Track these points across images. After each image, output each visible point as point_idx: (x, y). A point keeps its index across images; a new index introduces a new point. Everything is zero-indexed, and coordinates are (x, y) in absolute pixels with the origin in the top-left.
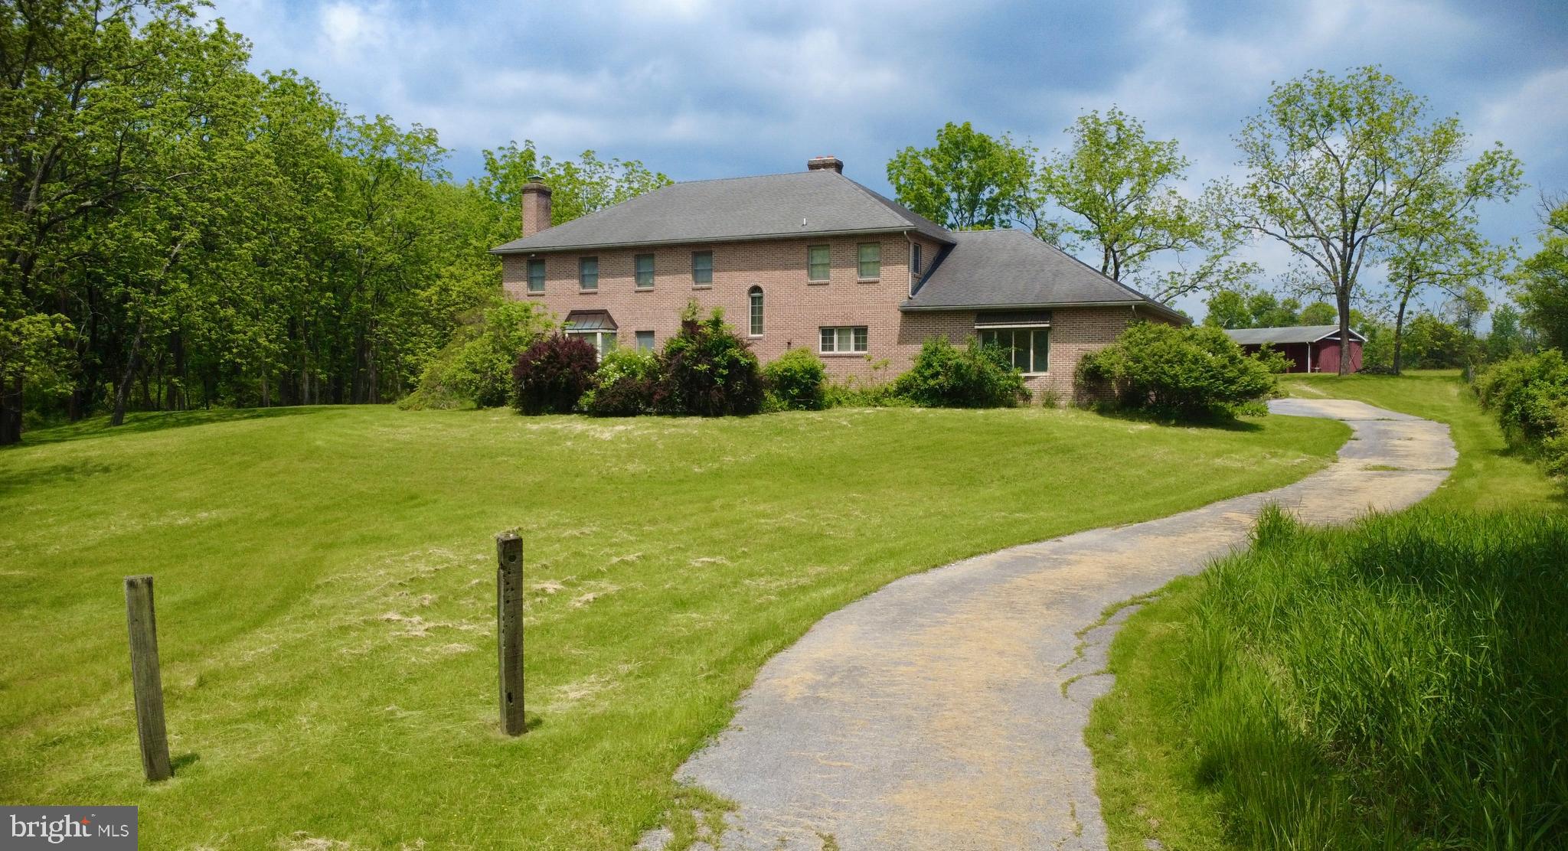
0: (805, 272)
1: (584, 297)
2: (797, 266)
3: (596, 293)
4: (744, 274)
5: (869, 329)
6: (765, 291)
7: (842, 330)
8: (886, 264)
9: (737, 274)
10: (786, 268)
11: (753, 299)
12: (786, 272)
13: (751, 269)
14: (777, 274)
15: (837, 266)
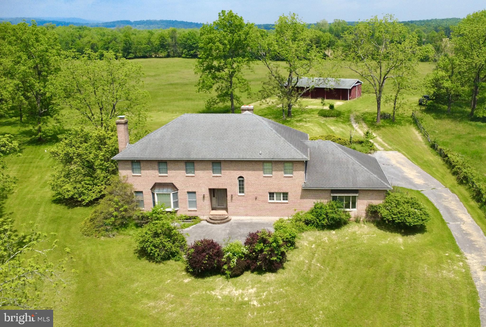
0: (262, 172)
1: (161, 178)
2: (259, 170)
3: (167, 176)
4: (236, 172)
5: (289, 193)
6: (245, 178)
7: (278, 194)
8: (296, 171)
9: (232, 171)
10: (254, 170)
11: (240, 181)
12: (254, 172)
13: (239, 170)
14: (250, 172)
15: (276, 170)
